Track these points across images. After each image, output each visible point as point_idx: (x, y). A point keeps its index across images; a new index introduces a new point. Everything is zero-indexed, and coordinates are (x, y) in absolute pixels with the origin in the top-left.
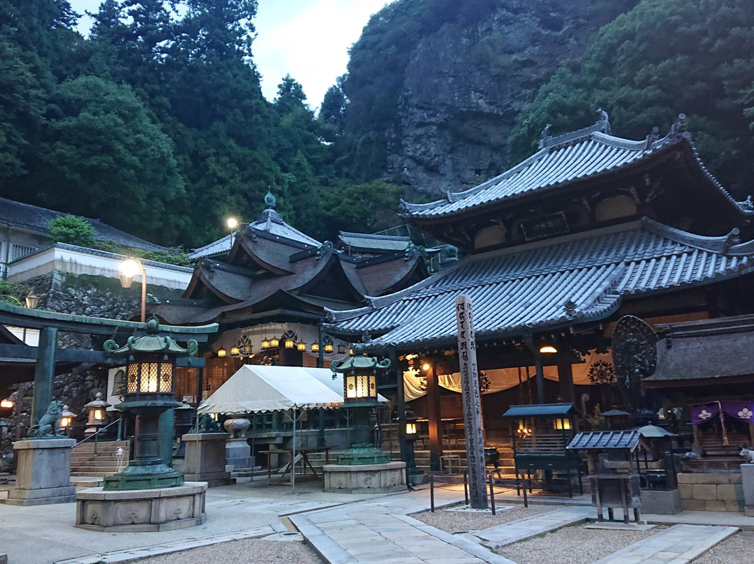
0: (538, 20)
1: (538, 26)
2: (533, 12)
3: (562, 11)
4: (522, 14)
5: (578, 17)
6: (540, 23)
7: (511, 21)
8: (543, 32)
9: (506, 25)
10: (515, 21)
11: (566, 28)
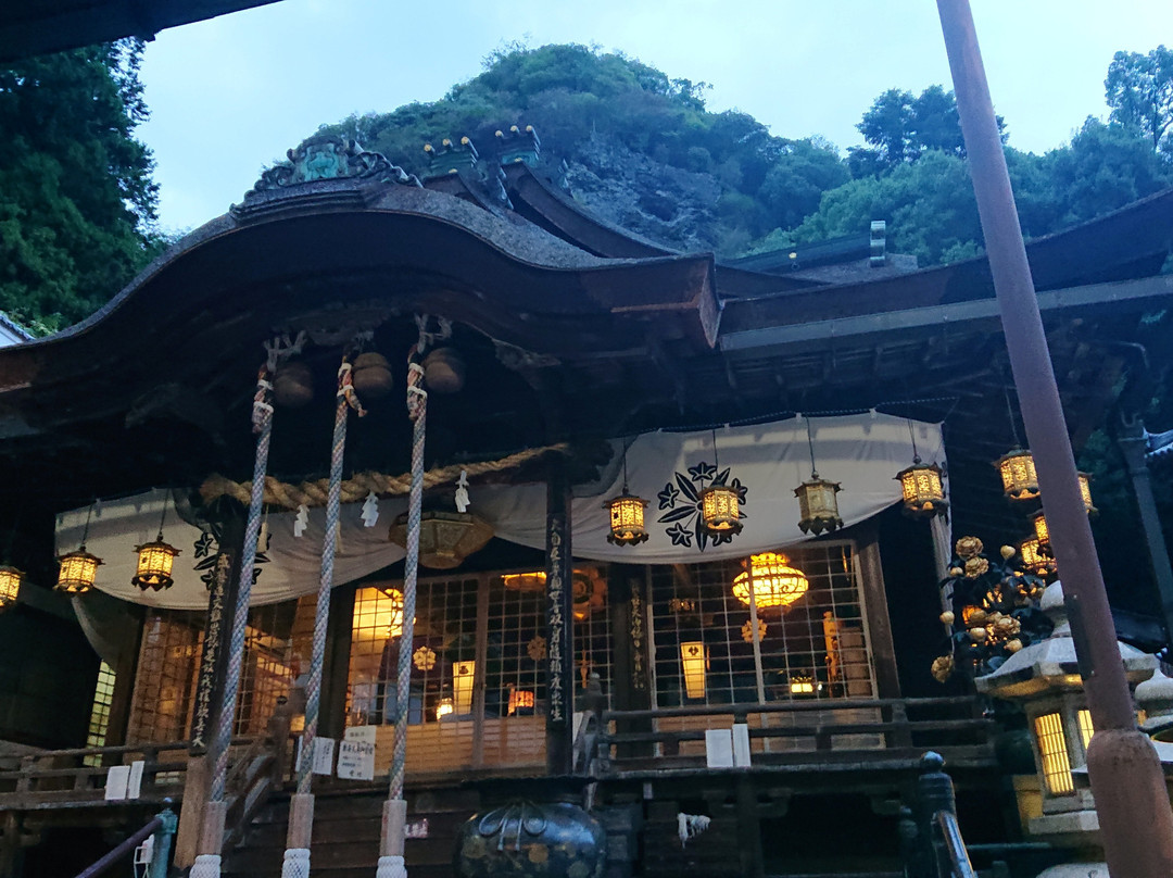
0: (637, 196)
1: (635, 205)
2: (630, 182)
3: (678, 191)
4: (613, 181)
5: (702, 207)
6: (640, 202)
7: (594, 186)
8: (644, 215)
9: (585, 191)
10: (600, 187)
11: (681, 218)
